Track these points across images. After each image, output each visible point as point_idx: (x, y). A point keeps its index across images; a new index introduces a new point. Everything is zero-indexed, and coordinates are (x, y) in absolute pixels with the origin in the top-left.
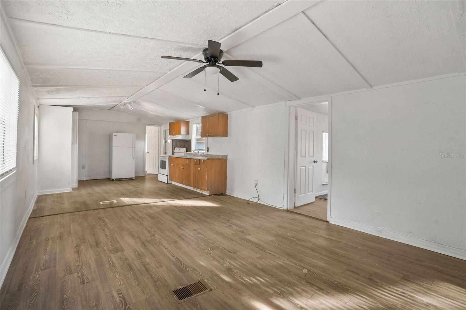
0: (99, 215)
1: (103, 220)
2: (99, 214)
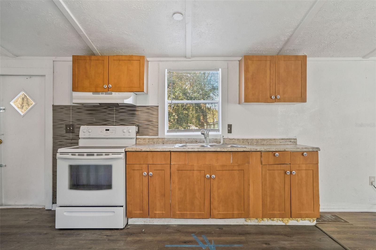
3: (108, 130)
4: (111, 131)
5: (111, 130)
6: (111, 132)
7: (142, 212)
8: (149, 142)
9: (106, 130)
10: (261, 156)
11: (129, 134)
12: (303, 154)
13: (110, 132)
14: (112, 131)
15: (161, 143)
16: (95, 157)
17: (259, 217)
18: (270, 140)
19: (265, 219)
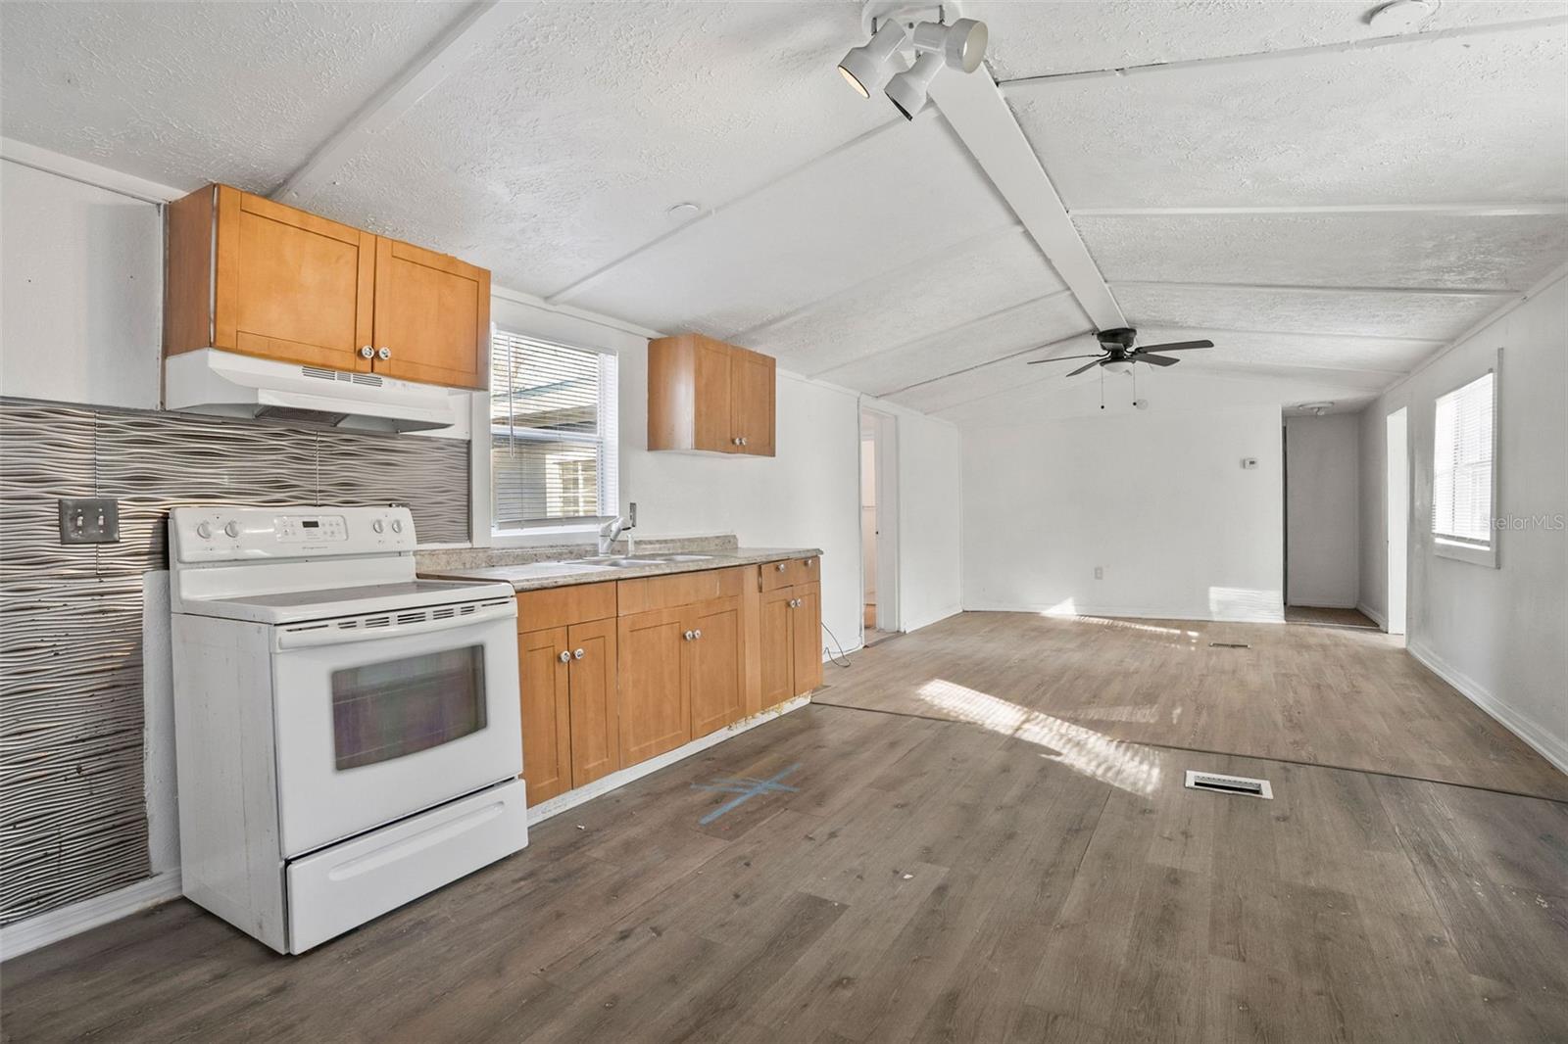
0: (1297, 739)
1: (1291, 721)
2: (1295, 742)
3: (315, 524)
4: (328, 529)
5: (327, 526)
6: (329, 534)
7: (556, 779)
8: (448, 562)
9: (306, 524)
10: (760, 574)
11: (399, 539)
12: (806, 564)
13: (325, 533)
14: (332, 529)
15: (484, 565)
16: (430, 624)
17: (757, 711)
18: (701, 539)
19: (758, 714)
